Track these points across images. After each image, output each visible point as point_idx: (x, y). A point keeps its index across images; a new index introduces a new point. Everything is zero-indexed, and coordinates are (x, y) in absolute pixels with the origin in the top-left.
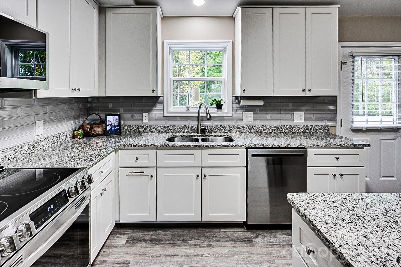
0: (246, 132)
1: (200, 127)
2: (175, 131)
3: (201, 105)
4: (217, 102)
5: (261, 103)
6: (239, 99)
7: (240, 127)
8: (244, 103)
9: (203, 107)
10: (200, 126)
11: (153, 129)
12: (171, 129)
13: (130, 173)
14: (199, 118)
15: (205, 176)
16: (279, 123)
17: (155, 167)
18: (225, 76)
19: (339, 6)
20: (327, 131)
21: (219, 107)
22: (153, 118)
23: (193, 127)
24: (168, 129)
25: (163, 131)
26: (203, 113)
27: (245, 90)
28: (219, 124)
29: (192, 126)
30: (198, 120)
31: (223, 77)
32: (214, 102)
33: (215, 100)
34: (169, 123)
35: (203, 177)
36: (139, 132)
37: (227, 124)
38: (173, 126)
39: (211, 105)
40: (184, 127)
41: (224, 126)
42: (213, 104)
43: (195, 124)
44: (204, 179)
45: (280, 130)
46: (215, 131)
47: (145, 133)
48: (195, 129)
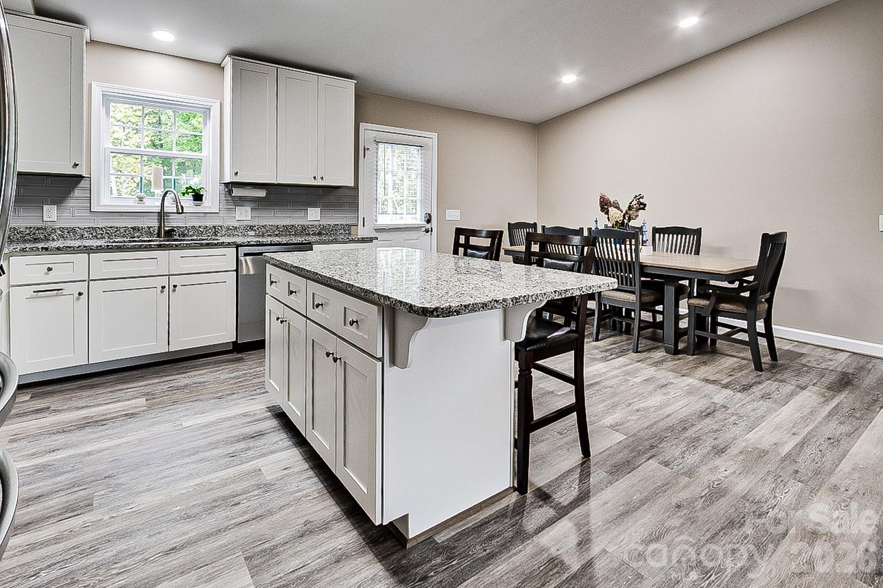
0: (240, 234)
1: (164, 229)
2: (115, 236)
3: (166, 193)
4: (194, 190)
5: (262, 193)
6: (230, 186)
7: (231, 227)
8: (237, 192)
9: (169, 196)
10: (164, 226)
11: (68, 232)
12: (108, 233)
13: (34, 292)
14: (162, 215)
15: (175, 286)
16: (287, 222)
17: (86, 281)
18: (208, 152)
19: (356, 82)
20: (347, 232)
21: (198, 197)
22: (66, 214)
23: (151, 229)
24: (101, 232)
25: (91, 236)
26: (170, 207)
27: (237, 173)
28: (197, 225)
29: (148, 227)
30: (161, 217)
31: (204, 153)
32: (189, 191)
33: (191, 188)
34: (102, 224)
35: (171, 288)
36: (35, 239)
37: (210, 224)
38: (111, 227)
39: (184, 195)
40: (133, 228)
41: (207, 227)
42: (188, 193)
43: (154, 223)
44: (174, 291)
45: (289, 232)
46: (190, 233)
47: (48, 240)
48: (154, 232)
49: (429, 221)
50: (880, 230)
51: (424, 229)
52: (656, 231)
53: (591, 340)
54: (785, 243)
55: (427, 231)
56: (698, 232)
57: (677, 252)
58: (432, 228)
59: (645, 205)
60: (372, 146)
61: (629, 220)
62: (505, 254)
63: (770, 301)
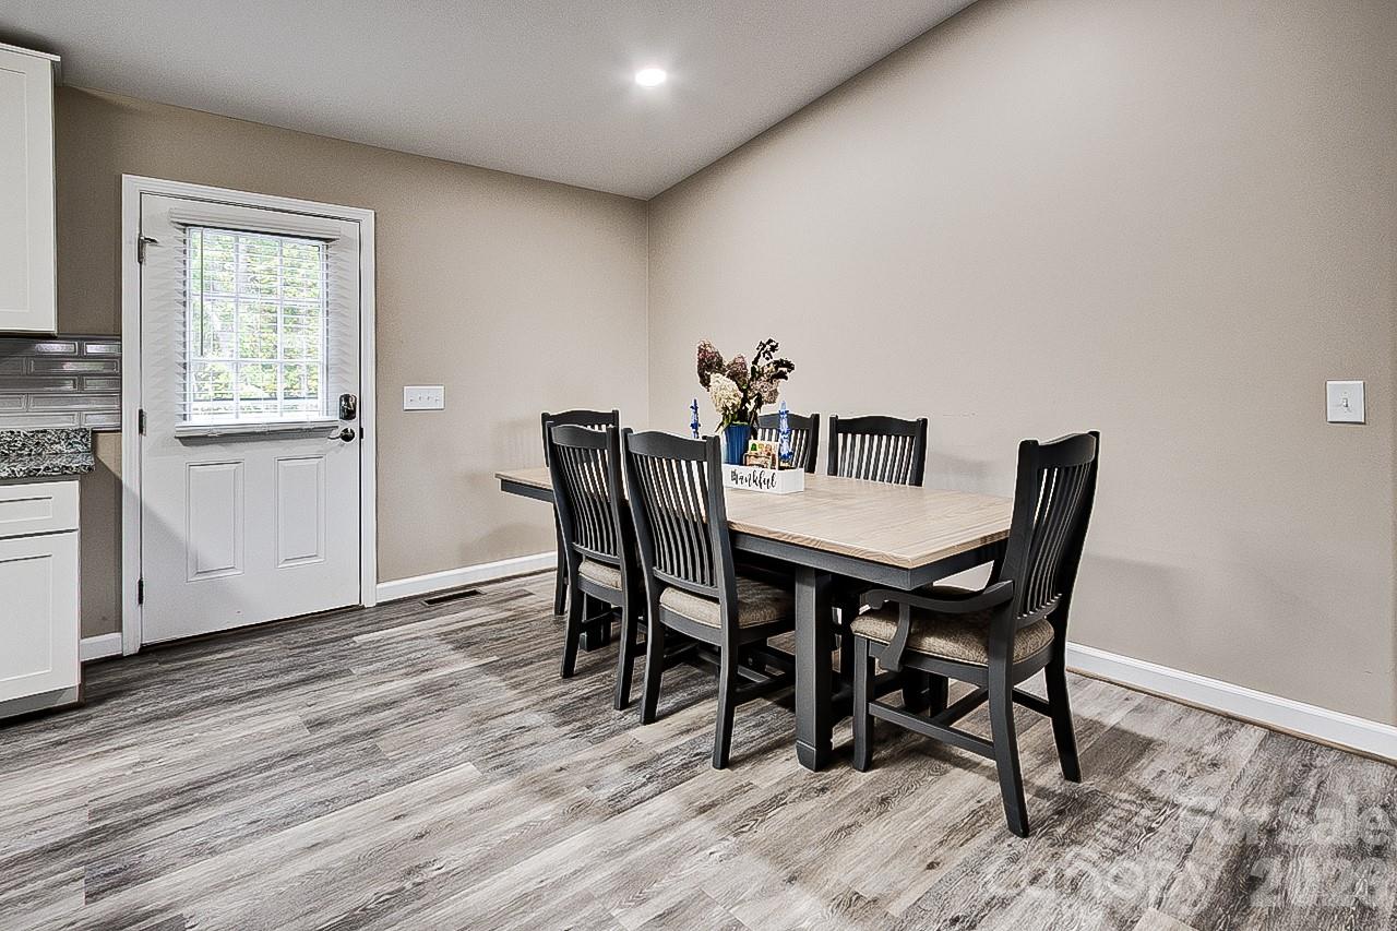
19: (57, 58)
49: (349, 414)
50: (1329, 420)
51: (338, 432)
52: (839, 426)
53: (637, 718)
54: (1095, 463)
55: (347, 437)
56: (918, 430)
57: (878, 478)
58: (361, 430)
59: (790, 366)
60: (168, 237)
61: (759, 404)
62: (503, 490)
63: (1059, 619)
